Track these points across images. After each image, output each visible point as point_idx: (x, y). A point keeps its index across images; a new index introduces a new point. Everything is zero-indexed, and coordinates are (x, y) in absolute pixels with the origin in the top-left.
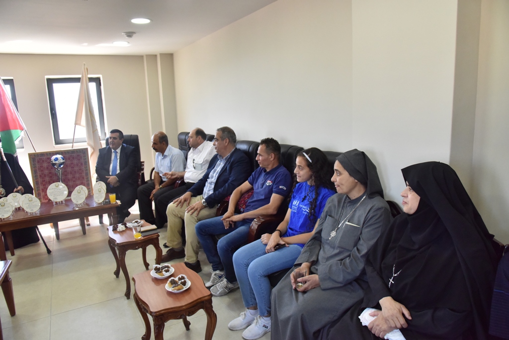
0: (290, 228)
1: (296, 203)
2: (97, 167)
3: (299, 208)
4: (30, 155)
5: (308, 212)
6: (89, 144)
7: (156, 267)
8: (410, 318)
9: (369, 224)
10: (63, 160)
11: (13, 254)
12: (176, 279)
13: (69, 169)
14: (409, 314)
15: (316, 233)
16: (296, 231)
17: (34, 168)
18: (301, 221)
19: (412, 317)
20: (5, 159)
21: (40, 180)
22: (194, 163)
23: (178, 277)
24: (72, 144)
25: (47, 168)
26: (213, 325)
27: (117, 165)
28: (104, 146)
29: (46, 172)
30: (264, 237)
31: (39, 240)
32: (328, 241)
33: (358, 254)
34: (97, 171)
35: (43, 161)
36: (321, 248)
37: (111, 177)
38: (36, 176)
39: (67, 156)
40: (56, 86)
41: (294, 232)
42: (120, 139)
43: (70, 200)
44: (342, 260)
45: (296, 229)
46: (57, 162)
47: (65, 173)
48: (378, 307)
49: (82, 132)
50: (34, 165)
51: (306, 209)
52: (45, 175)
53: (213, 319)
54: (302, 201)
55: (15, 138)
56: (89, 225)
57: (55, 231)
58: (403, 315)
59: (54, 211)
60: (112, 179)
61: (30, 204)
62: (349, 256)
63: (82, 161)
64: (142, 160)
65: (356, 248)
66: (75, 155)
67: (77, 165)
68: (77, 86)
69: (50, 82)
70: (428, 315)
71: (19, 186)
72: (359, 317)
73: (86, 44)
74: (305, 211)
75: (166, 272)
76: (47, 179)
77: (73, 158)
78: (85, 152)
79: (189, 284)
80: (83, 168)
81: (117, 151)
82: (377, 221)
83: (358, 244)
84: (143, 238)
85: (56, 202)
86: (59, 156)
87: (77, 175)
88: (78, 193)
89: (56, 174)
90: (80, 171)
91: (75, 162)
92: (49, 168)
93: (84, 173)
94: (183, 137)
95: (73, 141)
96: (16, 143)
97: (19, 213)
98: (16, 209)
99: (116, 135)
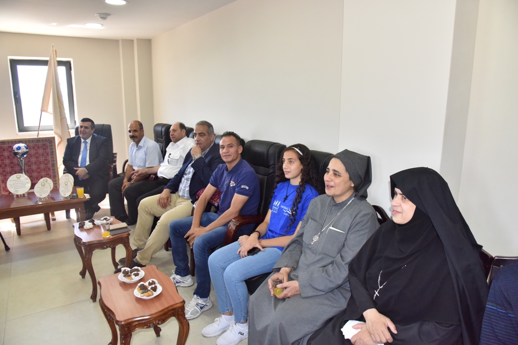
0: (270, 230)
1: (276, 203)
2: (64, 158)
3: (280, 209)
5: (289, 214)
6: (56, 133)
7: (125, 270)
8: (395, 332)
9: (355, 230)
10: (27, 149)
12: (146, 284)
13: (33, 160)
14: (395, 328)
15: (297, 237)
16: (276, 233)
18: (282, 222)
19: (397, 331)
22: (169, 157)
23: (148, 282)
24: (37, 132)
25: (9, 157)
26: (185, 334)
27: (86, 156)
28: (73, 135)
29: (7, 161)
30: (242, 238)
32: (310, 247)
33: (342, 261)
34: (65, 162)
35: (4, 150)
36: (302, 253)
37: (80, 169)
39: (31, 145)
40: (20, 68)
41: (274, 234)
42: (91, 129)
43: (33, 193)
44: (324, 266)
45: (276, 231)
46: (20, 151)
47: (28, 163)
48: (362, 319)
49: (49, 119)
51: (288, 211)
52: (6, 165)
53: (185, 327)
54: (284, 202)
56: (54, 220)
57: (16, 226)
58: (389, 329)
59: (14, 205)
60: (81, 171)
62: (332, 263)
63: (49, 151)
64: (114, 152)
65: (339, 255)
66: (40, 144)
67: (43, 155)
68: (44, 69)
69: (14, 63)
70: (414, 329)
72: (342, 330)
73: (55, 24)
74: (287, 213)
75: (136, 276)
76: (8, 169)
77: (38, 148)
78: (51, 141)
79: (160, 289)
80: (49, 158)
81: (87, 141)
82: (364, 227)
83: (342, 251)
84: (112, 237)
85: (17, 195)
86: (22, 145)
87: (42, 166)
88: (42, 185)
89: (18, 165)
90: (46, 162)
91: (41, 151)
92: (11, 157)
93: (50, 164)
94: (159, 129)
95: (39, 129)
99: (87, 124)
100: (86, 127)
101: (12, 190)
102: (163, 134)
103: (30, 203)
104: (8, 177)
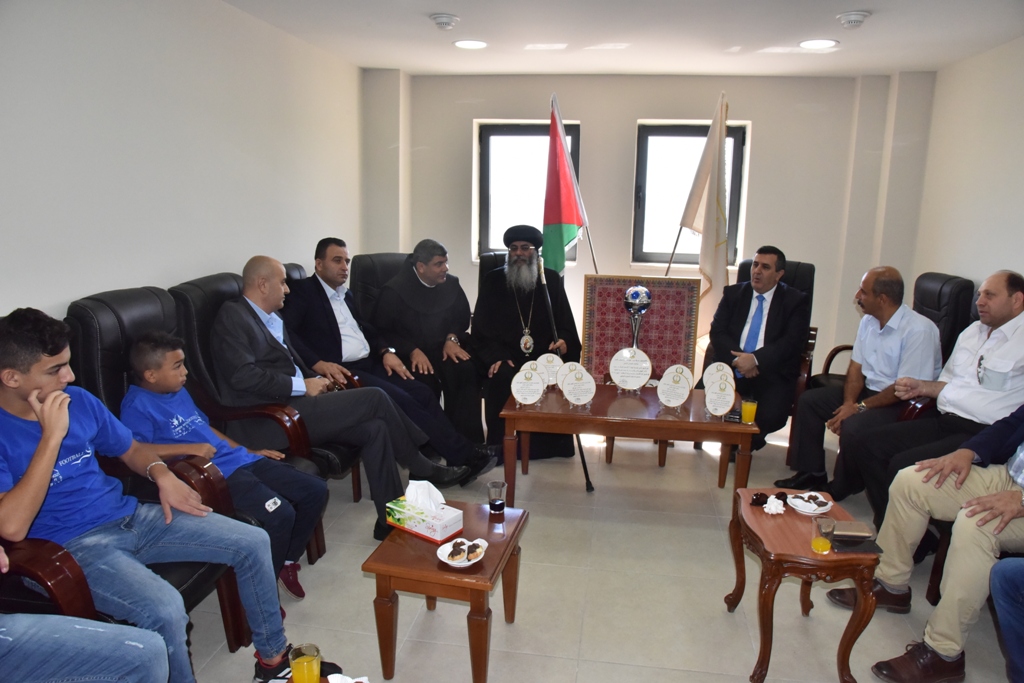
2: (714, 326)
6: (703, 271)
10: (649, 298)
11: (525, 471)
13: (655, 320)
17: (591, 305)
20: (544, 282)
21: (596, 332)
24: (667, 265)
25: (614, 310)
27: (759, 328)
29: (611, 317)
31: (573, 454)
35: (609, 295)
37: (743, 355)
38: (590, 322)
39: (657, 290)
40: (654, 143)
42: (777, 271)
43: (655, 390)
46: (637, 301)
47: (646, 326)
49: (692, 243)
50: (591, 299)
52: (607, 324)
55: (566, 241)
61: (577, 384)
63: (685, 306)
66: (672, 291)
67: (673, 313)
68: (700, 143)
69: (645, 132)
71: (560, 338)
73: (736, 49)
77: (668, 297)
80: (683, 320)
81: (765, 295)
85: (623, 390)
86: (642, 289)
87: (668, 335)
88: (674, 381)
89: (628, 326)
90: (676, 328)
91: (670, 305)
92: (619, 310)
93: (684, 332)
94: (935, 286)
95: (672, 258)
96: (567, 249)
97: (553, 396)
98: (548, 387)
99: (770, 259)
100: (765, 266)
101: (617, 378)
102: (945, 300)
103: (648, 415)
104: (609, 346)
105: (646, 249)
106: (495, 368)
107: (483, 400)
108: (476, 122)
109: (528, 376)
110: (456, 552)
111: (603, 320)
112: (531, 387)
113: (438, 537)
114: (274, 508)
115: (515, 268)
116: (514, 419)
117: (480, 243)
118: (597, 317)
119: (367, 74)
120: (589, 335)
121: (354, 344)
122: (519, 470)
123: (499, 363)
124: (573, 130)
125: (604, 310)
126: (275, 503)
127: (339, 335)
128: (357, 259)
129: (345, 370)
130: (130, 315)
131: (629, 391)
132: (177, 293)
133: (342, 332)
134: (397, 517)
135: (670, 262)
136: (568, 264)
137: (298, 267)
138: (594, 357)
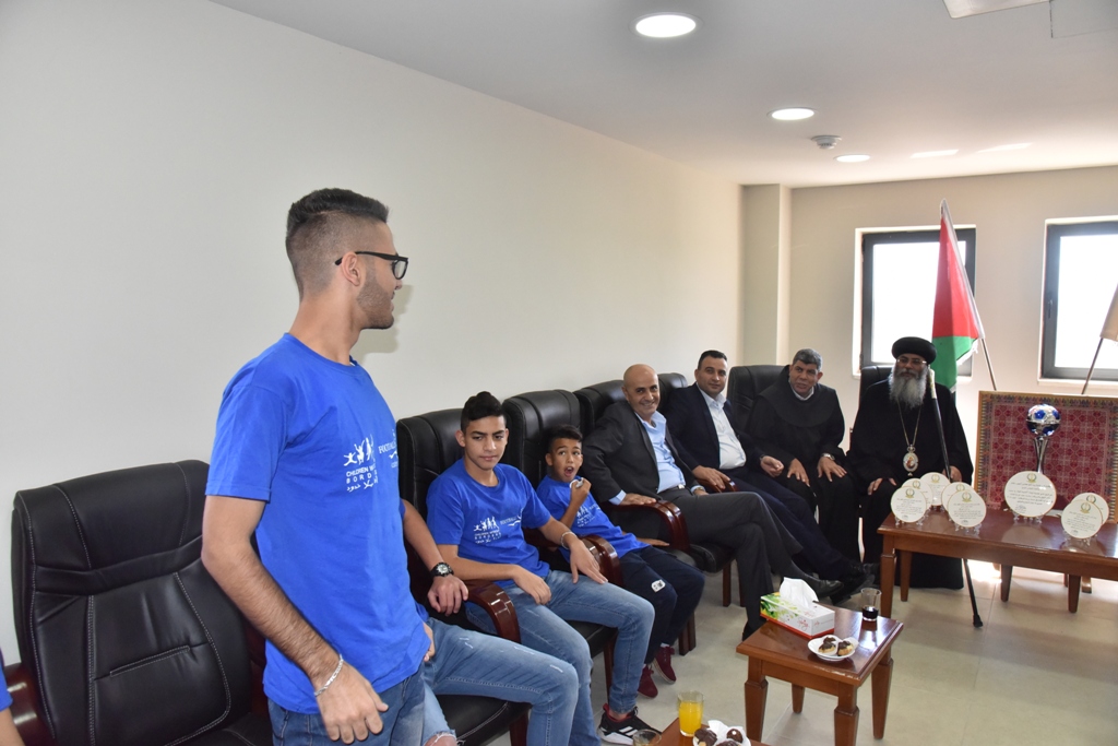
4: (982, 395)
10: (1057, 418)
11: (904, 598)
13: (1066, 443)
17: (986, 424)
20: (935, 396)
21: (992, 454)
24: (1084, 382)
25: (1015, 431)
29: (1010, 438)
31: (962, 586)
35: (1008, 413)
38: (985, 443)
39: (1068, 410)
40: (1067, 242)
43: (1058, 519)
46: (1042, 421)
47: (1054, 450)
50: (986, 418)
52: (1006, 446)
55: (957, 354)
59: (1010, 537)
61: (964, 505)
63: (1105, 429)
66: (1088, 411)
67: (1090, 436)
69: (1055, 232)
76: (1009, 455)
77: (1083, 418)
80: (1104, 446)
85: (1021, 517)
86: (1048, 409)
87: (1084, 462)
88: (1083, 510)
89: (1032, 449)
90: (1094, 454)
91: (1086, 427)
92: (1020, 431)
93: (1104, 459)
95: (1090, 375)
96: (959, 363)
97: (937, 518)
98: (932, 508)
101: (1012, 503)
103: (1049, 545)
104: (1006, 470)
105: (1058, 364)
106: (876, 484)
107: (861, 519)
108: (859, 233)
109: (910, 493)
110: (827, 645)
111: (1001, 441)
112: (913, 505)
113: (809, 632)
114: (659, 588)
115: (902, 381)
116: (894, 537)
117: (862, 356)
118: (994, 438)
119: (748, 191)
120: (983, 458)
121: (732, 452)
122: (897, 596)
123: (879, 480)
124: (967, 235)
125: (1002, 430)
126: (660, 585)
127: (718, 443)
128: (734, 371)
129: (724, 476)
130: (549, 412)
131: (1028, 518)
132: (581, 396)
133: (720, 439)
134: (771, 610)
135: (1087, 379)
136: (960, 380)
137: (680, 377)
138: (989, 482)
